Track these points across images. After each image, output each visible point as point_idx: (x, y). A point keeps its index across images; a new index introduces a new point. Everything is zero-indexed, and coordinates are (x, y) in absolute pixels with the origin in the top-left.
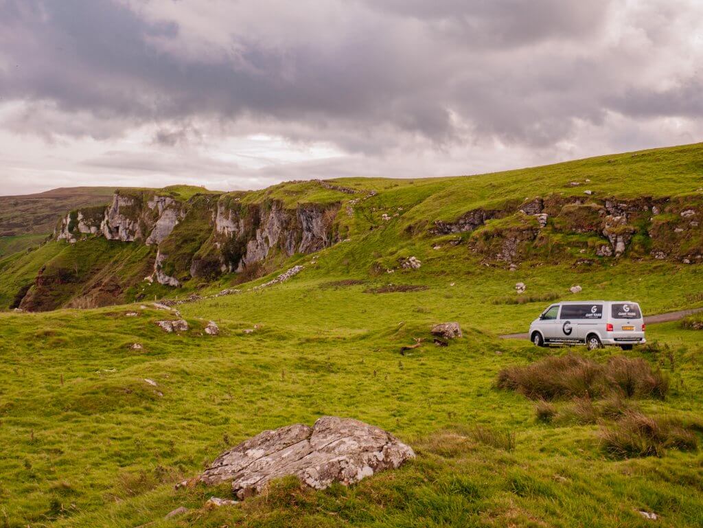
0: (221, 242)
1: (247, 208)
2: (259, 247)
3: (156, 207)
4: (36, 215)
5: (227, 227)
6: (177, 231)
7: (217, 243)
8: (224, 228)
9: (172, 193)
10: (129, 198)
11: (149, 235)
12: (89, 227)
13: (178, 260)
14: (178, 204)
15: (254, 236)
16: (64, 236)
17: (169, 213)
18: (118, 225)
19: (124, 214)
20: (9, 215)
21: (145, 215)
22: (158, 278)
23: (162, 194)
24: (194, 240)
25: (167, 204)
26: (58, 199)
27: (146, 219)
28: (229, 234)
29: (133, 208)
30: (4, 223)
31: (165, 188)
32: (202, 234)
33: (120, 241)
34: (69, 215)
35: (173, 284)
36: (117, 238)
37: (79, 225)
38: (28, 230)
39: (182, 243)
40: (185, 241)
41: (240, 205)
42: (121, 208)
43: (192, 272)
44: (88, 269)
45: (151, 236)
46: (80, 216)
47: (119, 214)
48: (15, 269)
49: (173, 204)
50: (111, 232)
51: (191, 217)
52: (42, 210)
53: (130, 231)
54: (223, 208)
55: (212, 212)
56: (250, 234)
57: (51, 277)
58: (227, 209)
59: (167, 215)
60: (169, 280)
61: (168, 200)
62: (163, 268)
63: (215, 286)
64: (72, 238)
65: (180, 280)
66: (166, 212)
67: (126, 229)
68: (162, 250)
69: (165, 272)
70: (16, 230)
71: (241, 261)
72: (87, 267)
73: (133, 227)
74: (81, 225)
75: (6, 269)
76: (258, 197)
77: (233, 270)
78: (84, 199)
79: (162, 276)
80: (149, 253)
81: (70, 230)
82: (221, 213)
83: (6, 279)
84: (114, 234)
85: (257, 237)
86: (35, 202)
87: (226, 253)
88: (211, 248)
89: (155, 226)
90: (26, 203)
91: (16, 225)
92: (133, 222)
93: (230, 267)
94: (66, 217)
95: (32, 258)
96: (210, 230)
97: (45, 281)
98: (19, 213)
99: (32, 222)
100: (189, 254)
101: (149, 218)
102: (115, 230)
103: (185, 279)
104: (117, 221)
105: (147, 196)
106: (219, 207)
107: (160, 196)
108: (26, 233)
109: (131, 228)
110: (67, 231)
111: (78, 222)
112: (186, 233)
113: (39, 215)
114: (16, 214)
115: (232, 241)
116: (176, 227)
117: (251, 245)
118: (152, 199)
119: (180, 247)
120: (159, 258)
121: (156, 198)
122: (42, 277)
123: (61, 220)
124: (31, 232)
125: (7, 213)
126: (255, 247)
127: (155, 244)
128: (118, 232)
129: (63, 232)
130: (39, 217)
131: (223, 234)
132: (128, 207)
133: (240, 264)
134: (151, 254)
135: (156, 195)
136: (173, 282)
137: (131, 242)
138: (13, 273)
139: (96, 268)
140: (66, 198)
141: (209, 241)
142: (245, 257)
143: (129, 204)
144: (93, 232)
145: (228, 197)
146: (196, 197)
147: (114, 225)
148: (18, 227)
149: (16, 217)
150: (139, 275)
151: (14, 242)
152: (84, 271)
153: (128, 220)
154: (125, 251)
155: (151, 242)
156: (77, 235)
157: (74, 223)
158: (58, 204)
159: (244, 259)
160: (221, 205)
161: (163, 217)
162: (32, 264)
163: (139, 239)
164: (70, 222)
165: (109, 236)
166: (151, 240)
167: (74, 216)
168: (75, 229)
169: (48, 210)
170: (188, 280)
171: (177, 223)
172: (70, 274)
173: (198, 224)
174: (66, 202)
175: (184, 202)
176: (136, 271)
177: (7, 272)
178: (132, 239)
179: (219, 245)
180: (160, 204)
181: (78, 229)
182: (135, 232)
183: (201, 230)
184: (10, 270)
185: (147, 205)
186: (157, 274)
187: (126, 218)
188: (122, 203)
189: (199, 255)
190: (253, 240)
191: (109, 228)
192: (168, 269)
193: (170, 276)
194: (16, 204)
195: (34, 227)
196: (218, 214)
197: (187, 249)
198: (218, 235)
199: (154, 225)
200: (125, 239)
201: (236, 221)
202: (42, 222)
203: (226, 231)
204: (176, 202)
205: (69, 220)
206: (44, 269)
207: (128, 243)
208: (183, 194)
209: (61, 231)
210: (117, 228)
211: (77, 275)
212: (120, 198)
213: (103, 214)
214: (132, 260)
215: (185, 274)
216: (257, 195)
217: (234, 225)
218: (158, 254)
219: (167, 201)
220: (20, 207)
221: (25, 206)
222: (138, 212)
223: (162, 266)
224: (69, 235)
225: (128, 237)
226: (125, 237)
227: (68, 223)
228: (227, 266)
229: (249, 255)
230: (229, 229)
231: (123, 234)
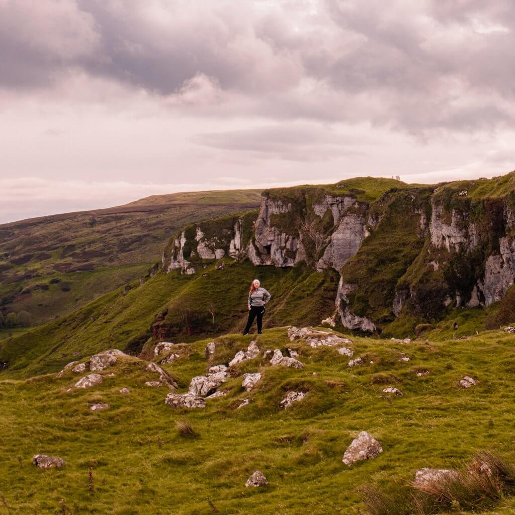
0: (440, 261)
1: (481, 206)
2: (505, 266)
3: (329, 212)
4: (122, 237)
5: (449, 237)
6: (369, 247)
7: (433, 263)
8: (444, 239)
9: (352, 190)
10: (283, 201)
11: (321, 255)
12: (213, 250)
13: (373, 291)
14: (364, 207)
15: (496, 250)
16: (176, 265)
17: (350, 220)
18: (269, 243)
19: (278, 226)
20: (83, 240)
21: (309, 226)
22: (343, 319)
23: (337, 192)
24: (394, 260)
25: (346, 207)
26: (151, 212)
27: (312, 231)
28: (452, 247)
29: (291, 216)
30: (78, 251)
31: (340, 184)
32: (406, 250)
33: (272, 266)
34: (183, 234)
35: (367, 328)
36: (268, 263)
37: (198, 247)
38: (111, 260)
39: (377, 265)
40: (382, 262)
41: (468, 202)
42: (273, 216)
43: (398, 307)
44: (229, 311)
45: (325, 257)
46: (200, 235)
47: (271, 227)
48: (109, 316)
49: (356, 206)
50: (259, 254)
51: (388, 225)
52: (129, 230)
53: (288, 251)
54: (441, 209)
55: (420, 215)
56: (490, 245)
57: (177, 325)
58: (448, 208)
59: (347, 224)
60: (360, 322)
61: (347, 201)
62: (351, 304)
63: (447, 328)
64: (189, 267)
65: (376, 323)
66: (346, 219)
67: (282, 248)
68: (348, 277)
69: (352, 310)
70: (95, 261)
71: (475, 288)
72: (227, 308)
73: (292, 245)
74: (201, 248)
75: (96, 318)
76: (498, 188)
77: (462, 303)
78: (187, 210)
79: (349, 317)
80: (323, 282)
81: (186, 255)
82: (438, 216)
83: (97, 331)
84: (264, 257)
85: (502, 249)
86: (118, 219)
87: (449, 277)
88: (424, 270)
89: (330, 241)
90: (106, 221)
91: (95, 254)
92: (291, 237)
93: (458, 299)
94: (179, 237)
95: (133, 299)
96: (420, 244)
97: (169, 330)
98: (97, 236)
99: (116, 249)
100: (389, 282)
101: (317, 230)
102: (265, 251)
103: (386, 321)
104: (268, 236)
105: (311, 196)
106: (433, 206)
107: (334, 196)
108: (109, 264)
109: (288, 246)
110: (181, 257)
111: (197, 243)
112: (382, 249)
113: (126, 237)
114: (92, 237)
115: (459, 257)
116: (366, 242)
117: (491, 263)
118: (319, 202)
119: (375, 271)
120: (343, 288)
121: (329, 199)
122: (164, 326)
123: (172, 241)
124: (116, 263)
125: (81, 236)
126: (498, 266)
127: (330, 268)
128: (269, 253)
129: (175, 258)
130: (126, 240)
131: (443, 248)
132: (282, 215)
133: (474, 294)
134: (326, 285)
135: (329, 194)
136: (367, 325)
137: (291, 267)
138: (106, 322)
139: (240, 309)
140: (163, 209)
141: (420, 259)
142: (482, 281)
143: (285, 210)
144: (218, 257)
145: (448, 190)
146: (391, 195)
147: (264, 243)
148: (97, 256)
149: (94, 242)
150: (310, 316)
151: (93, 279)
152: (223, 315)
153: (284, 235)
154: (281, 281)
155: (325, 267)
156: (197, 262)
157: (192, 245)
158: (152, 219)
159: (480, 285)
160: (437, 203)
161: (341, 227)
162: (133, 308)
163: (302, 263)
164: (185, 244)
165: (256, 261)
166: (325, 263)
167: (191, 235)
168: (193, 254)
169: (139, 229)
170: (391, 321)
171: (367, 234)
172: (204, 319)
173: (399, 234)
174: (162, 216)
175: (372, 202)
176: (304, 312)
177: (98, 321)
178: (291, 264)
179: (436, 266)
180: (335, 208)
181: (197, 254)
182: (295, 253)
183: (404, 244)
184: (102, 319)
185: (312, 210)
186: (341, 314)
187: (281, 232)
188: (274, 210)
189: (405, 282)
190: (495, 254)
191: (256, 248)
192: (357, 306)
193: (361, 316)
194: (93, 223)
195: (119, 256)
196: (433, 217)
197: (386, 273)
198: (435, 250)
199: (327, 241)
200: (280, 262)
201: (463, 226)
202: (130, 247)
203: (447, 243)
204: (360, 204)
205: (183, 241)
206: (165, 314)
207: (286, 269)
208: (369, 191)
209: (172, 257)
210: (268, 248)
211: (213, 321)
212: (271, 203)
213: (233, 229)
214: (297, 295)
215: (386, 313)
216: (496, 185)
217: (461, 234)
218: (341, 283)
219: (345, 203)
220: (98, 228)
221: (106, 225)
222: (298, 221)
223: (348, 302)
224: (184, 263)
225: (285, 261)
226: (281, 261)
227: (183, 245)
228: (453, 297)
229: (489, 278)
230: (452, 240)
231: (277, 256)
